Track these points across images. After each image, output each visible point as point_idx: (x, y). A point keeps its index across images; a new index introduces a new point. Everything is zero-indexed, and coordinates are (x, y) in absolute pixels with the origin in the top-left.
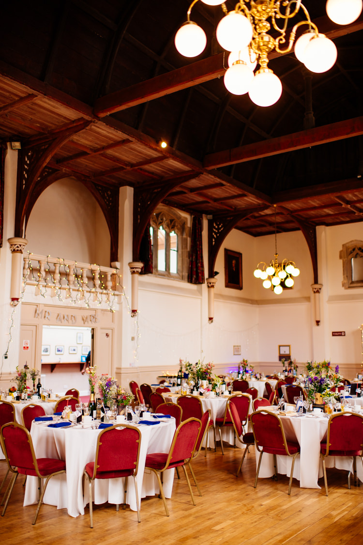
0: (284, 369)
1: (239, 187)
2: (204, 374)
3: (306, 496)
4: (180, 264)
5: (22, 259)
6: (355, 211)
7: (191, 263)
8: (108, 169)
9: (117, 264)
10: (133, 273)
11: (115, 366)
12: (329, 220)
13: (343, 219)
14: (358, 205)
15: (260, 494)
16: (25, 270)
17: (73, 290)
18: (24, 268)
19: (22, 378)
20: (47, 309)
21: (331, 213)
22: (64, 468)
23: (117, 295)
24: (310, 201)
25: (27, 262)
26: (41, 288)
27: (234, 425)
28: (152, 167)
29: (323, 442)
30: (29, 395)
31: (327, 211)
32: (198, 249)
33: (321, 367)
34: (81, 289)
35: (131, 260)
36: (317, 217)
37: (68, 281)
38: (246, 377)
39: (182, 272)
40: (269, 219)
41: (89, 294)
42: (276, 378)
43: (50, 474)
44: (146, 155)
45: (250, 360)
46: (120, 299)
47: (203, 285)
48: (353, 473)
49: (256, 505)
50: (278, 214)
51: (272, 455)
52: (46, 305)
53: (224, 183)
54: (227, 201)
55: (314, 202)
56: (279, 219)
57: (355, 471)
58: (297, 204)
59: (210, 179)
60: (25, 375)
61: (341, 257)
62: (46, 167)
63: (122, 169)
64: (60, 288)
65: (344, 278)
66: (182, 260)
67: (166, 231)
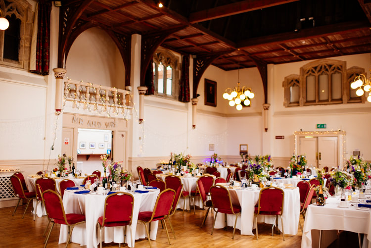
0: (242, 160)
1: (214, 36)
2: (184, 162)
3: (243, 240)
4: (174, 89)
5: (63, 83)
6: (293, 54)
7: (181, 88)
8: (123, 22)
9: (130, 88)
10: (140, 94)
11: (128, 156)
12: (276, 60)
13: (285, 60)
14: (295, 50)
15: (215, 238)
16: (66, 91)
17: (99, 105)
18: (65, 89)
19: (62, 162)
20: (80, 117)
21: (277, 55)
22: (85, 220)
23: (129, 109)
24: (263, 47)
25: (67, 85)
26: (76, 102)
27: (200, 195)
28: (153, 21)
29: (256, 206)
30: (66, 174)
31: (275, 54)
32: (186, 78)
34: (104, 104)
35: (139, 85)
36: (268, 58)
37: (96, 98)
38: (216, 165)
39: (175, 94)
40: (235, 58)
41: (110, 108)
42: (236, 166)
43: (75, 223)
44: (149, 12)
45: (220, 154)
46: (131, 112)
47: (189, 103)
48: (275, 226)
49: (210, 245)
50: (241, 55)
51: (224, 214)
52: (80, 115)
53: (203, 33)
54: (206, 46)
55: (266, 48)
56: (241, 59)
57: (277, 225)
58: (254, 48)
59: (194, 30)
60: (64, 161)
61: (283, 86)
62: (79, 19)
63: (133, 22)
64: (90, 103)
65: (285, 100)
66: (175, 86)
67: (164, 66)
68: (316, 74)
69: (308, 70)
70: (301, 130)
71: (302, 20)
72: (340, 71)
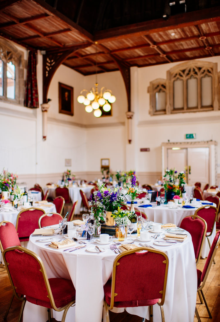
0: (103, 176)
4: (17, 91)
6: (160, 52)
7: (27, 90)
12: (140, 61)
13: (151, 62)
14: (162, 46)
21: (142, 54)
31: (138, 52)
32: (33, 79)
33: (127, 176)
36: (131, 58)
38: (68, 184)
39: (19, 97)
40: (94, 58)
45: (74, 169)
47: (38, 109)
50: (100, 53)
54: (56, 36)
56: (100, 59)
58: (114, 42)
61: (148, 92)
65: (150, 108)
66: (19, 88)
67: (3, 62)
68: (185, 78)
69: (175, 73)
70: (169, 141)
71: (171, 4)
72: (210, 74)
